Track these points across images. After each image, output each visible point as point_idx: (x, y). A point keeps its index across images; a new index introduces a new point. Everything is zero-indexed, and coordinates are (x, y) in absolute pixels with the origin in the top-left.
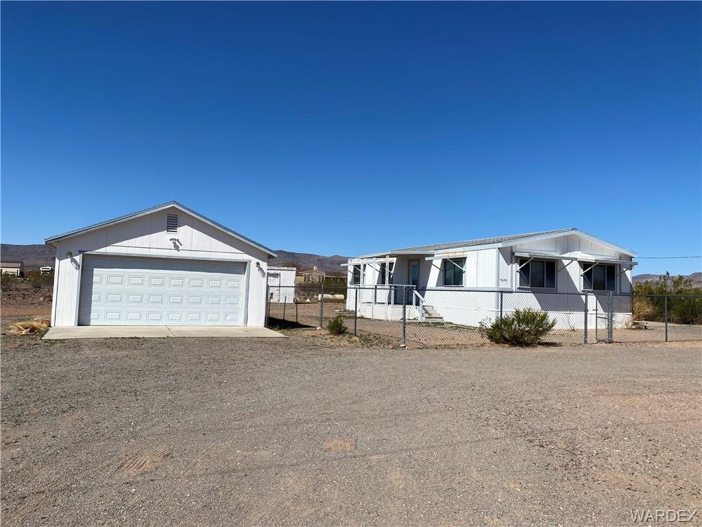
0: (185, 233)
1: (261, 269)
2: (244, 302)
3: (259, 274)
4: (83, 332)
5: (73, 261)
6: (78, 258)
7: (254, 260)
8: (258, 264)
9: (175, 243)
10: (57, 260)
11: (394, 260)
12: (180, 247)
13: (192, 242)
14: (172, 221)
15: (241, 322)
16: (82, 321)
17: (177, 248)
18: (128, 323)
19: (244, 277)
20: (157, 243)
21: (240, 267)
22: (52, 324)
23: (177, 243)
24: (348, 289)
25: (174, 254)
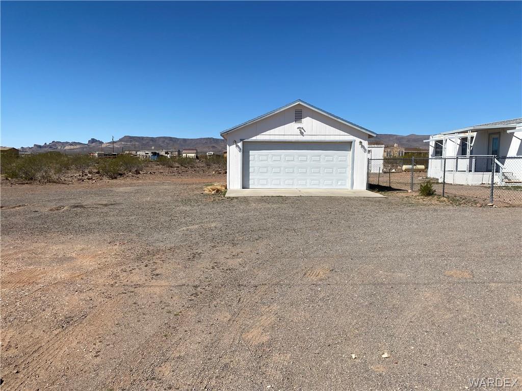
0: (308, 123)
1: (363, 147)
2: (350, 172)
3: (362, 150)
4: (246, 193)
5: (237, 146)
6: (240, 144)
7: (358, 140)
8: (361, 142)
9: (301, 131)
10: (228, 146)
11: (475, 134)
12: (305, 133)
13: (313, 129)
14: (298, 114)
15: (348, 186)
16: (245, 186)
17: (302, 134)
18: (273, 187)
19: (350, 153)
20: (288, 131)
21: (347, 146)
22: (228, 188)
23: (302, 131)
24: (430, 160)
25: (301, 138)
